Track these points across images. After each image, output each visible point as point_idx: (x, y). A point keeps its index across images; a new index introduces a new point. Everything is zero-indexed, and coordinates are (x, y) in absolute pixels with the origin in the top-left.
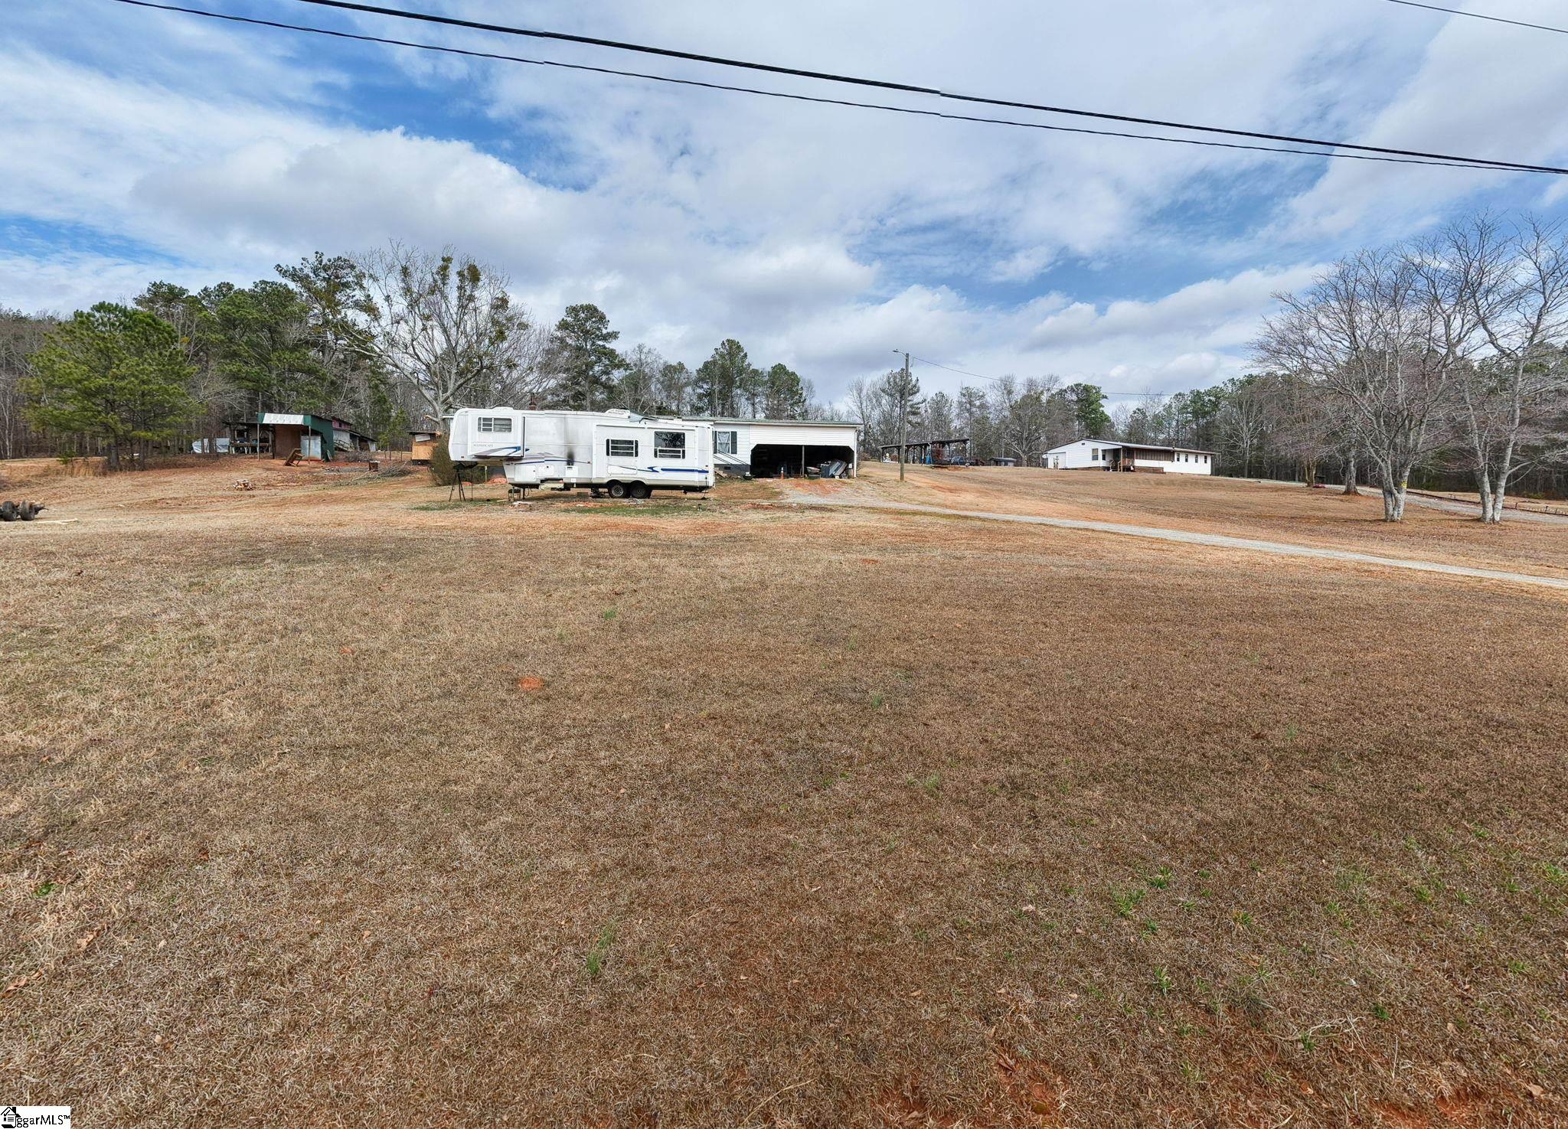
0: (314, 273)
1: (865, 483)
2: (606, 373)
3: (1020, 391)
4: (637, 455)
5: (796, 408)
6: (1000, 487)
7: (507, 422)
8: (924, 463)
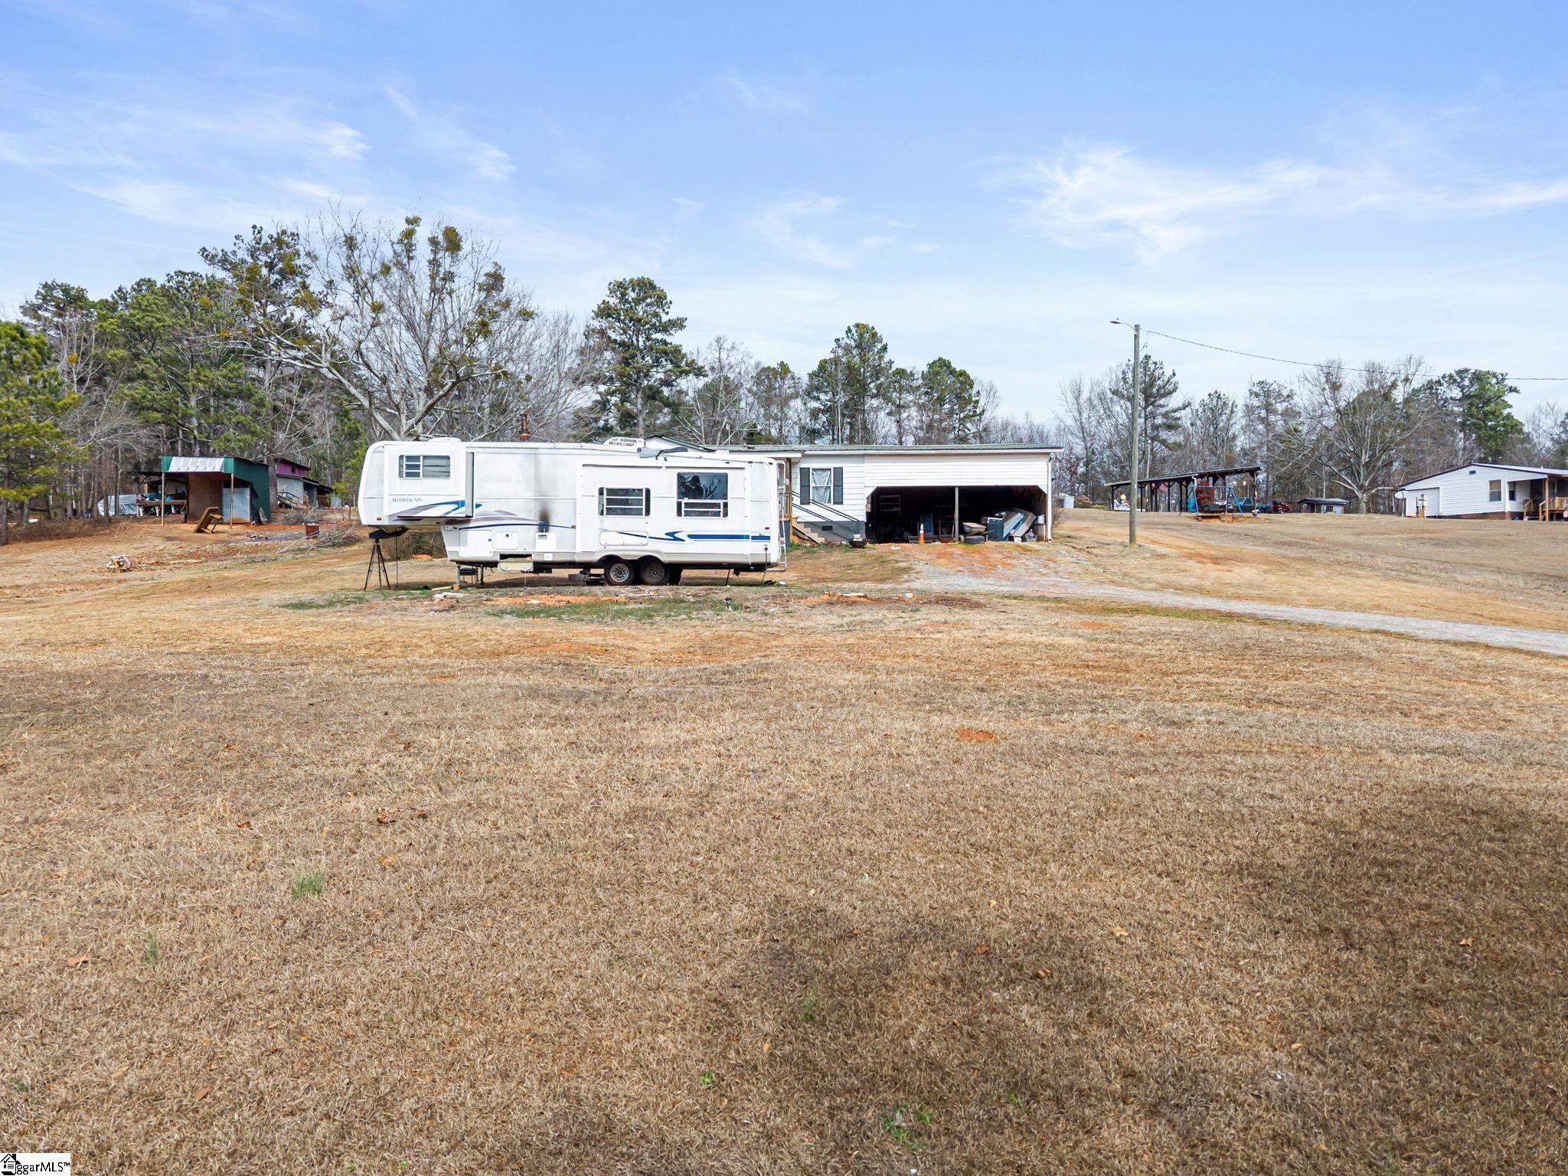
0: (252, 256)
1: (1063, 549)
2: (667, 383)
3: (1353, 385)
4: (648, 512)
5: (969, 425)
6: (1309, 553)
7: (443, 462)
8: (1186, 510)
